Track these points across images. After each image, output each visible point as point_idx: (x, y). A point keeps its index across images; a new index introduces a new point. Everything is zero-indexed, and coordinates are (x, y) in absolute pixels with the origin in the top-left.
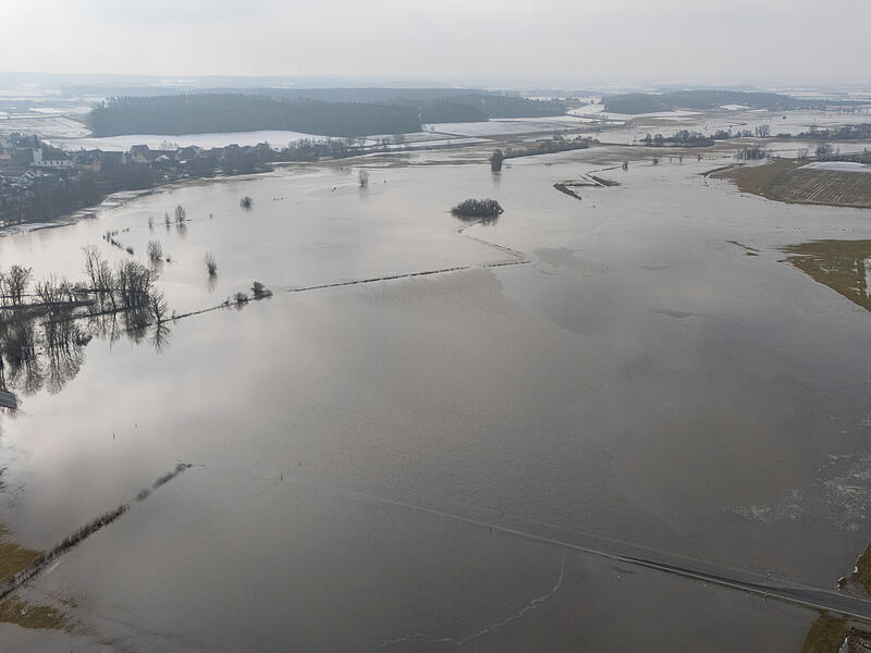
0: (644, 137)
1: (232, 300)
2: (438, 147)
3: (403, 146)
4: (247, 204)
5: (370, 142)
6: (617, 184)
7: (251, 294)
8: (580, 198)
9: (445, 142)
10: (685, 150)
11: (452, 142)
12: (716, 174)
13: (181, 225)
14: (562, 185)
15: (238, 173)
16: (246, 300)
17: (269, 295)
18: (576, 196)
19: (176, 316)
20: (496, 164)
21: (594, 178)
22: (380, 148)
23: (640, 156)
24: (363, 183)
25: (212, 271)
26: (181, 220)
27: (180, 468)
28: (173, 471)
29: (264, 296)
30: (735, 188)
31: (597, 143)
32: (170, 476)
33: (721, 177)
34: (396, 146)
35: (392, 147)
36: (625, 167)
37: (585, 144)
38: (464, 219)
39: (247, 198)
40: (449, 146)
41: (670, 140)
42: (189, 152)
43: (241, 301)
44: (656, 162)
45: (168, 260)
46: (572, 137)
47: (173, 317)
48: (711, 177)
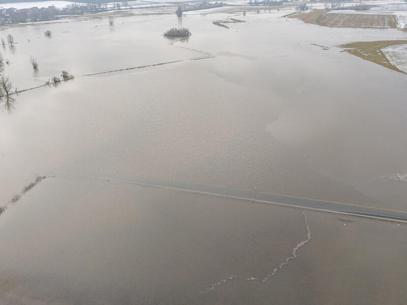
0: (249, 2)
1: (51, 81)
2: (146, 8)
3: (128, 7)
4: (48, 34)
5: (110, 5)
6: (244, 22)
7: (62, 78)
8: (228, 28)
9: (150, 5)
10: (270, 7)
11: (154, 5)
12: (290, 16)
13: (12, 46)
14: (217, 22)
15: (40, 21)
16: (59, 81)
17: (72, 78)
18: (226, 27)
19: (18, 91)
20: (179, 14)
21: (231, 19)
22: (116, 8)
23: (250, 10)
24: (111, 23)
25: (35, 67)
26: (11, 42)
27: (38, 179)
28: (34, 182)
29: (70, 79)
30: (302, 22)
31: (226, 5)
32: (32, 185)
33: (293, 17)
34: (124, 8)
35: (122, 8)
36: (244, 14)
37: (221, 5)
38: (171, 39)
39: (48, 31)
40: (152, 7)
41: (261, 3)
42: (10, 11)
43: (56, 82)
44: (258, 12)
45: (7, 63)
46: (213, 3)
47: (16, 92)
48: (288, 17)
